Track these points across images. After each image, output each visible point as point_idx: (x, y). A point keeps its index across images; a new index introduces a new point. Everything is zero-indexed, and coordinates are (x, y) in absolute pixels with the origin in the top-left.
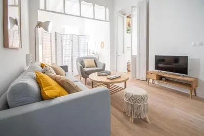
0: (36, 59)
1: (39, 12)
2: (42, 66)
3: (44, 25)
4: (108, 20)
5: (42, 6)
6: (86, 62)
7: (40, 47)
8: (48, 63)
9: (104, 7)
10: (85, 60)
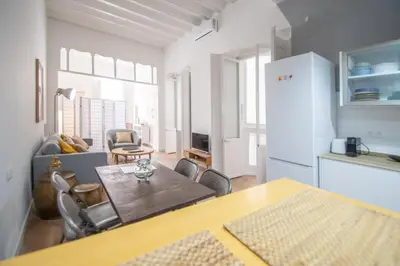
0: (55, 129)
1: (60, 73)
2: (62, 137)
3: (66, 93)
4: (155, 82)
5: (63, 66)
6: (119, 137)
7: (60, 113)
8: (70, 134)
9: (149, 67)
10: (118, 133)
